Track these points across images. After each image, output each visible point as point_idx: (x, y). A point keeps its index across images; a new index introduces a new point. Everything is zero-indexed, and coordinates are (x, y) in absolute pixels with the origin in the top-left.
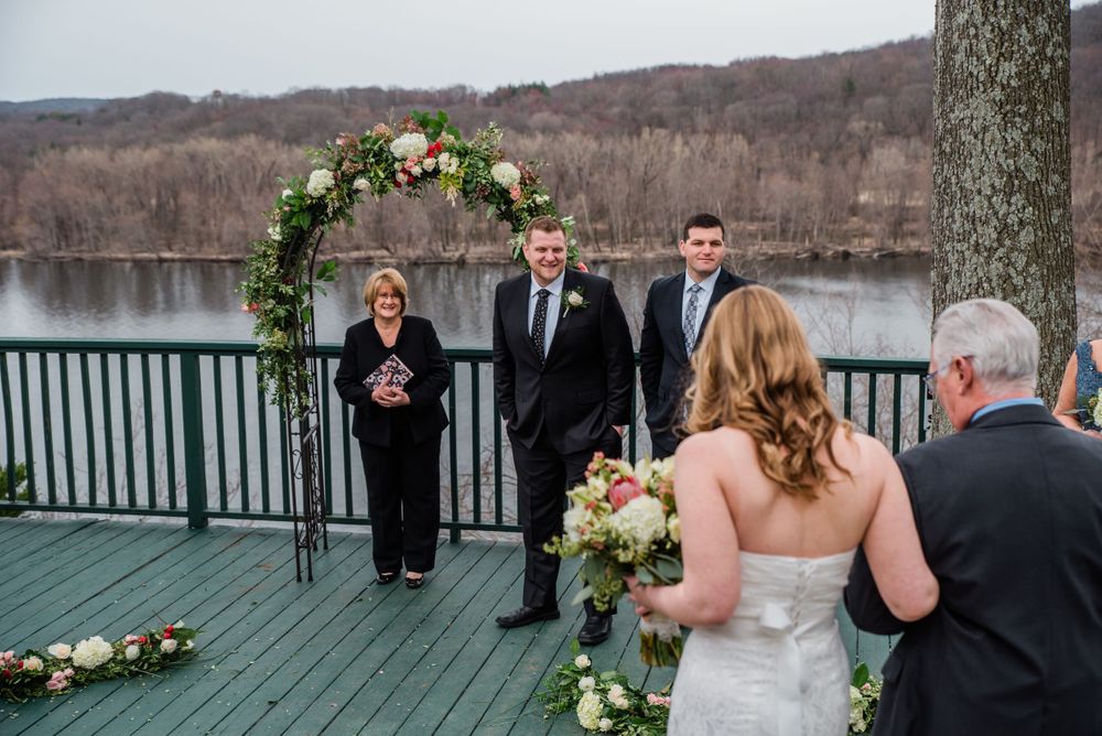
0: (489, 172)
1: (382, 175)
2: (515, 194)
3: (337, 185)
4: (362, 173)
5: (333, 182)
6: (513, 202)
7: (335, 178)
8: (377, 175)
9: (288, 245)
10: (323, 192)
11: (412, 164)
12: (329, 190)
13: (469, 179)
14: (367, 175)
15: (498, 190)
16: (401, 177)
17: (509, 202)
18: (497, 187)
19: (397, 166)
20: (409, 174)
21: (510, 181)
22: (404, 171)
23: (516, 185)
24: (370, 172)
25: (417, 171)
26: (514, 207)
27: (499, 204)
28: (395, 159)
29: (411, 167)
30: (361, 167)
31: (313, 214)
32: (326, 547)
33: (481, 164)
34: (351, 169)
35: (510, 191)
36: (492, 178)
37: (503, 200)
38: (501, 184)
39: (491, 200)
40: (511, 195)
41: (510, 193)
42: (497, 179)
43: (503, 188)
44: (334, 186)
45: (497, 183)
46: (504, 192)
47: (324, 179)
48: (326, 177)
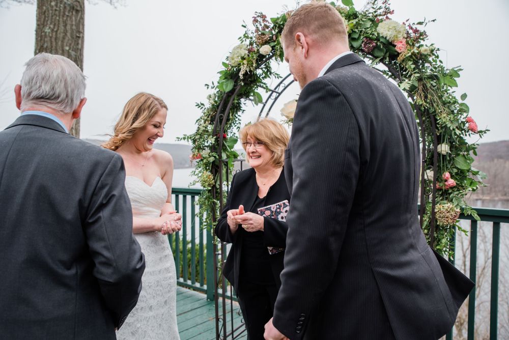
0: (376, 31)
2: (401, 47)
3: (249, 55)
4: (268, 42)
5: (247, 52)
6: (397, 54)
7: (249, 50)
9: (218, 106)
10: (239, 60)
12: (243, 58)
13: (356, 36)
14: (272, 44)
15: (382, 42)
17: (394, 56)
18: (381, 40)
21: (395, 33)
23: (401, 39)
24: (275, 41)
26: (400, 59)
27: (384, 57)
30: (267, 37)
31: (235, 83)
33: (369, 24)
34: (260, 39)
35: (395, 44)
36: (378, 34)
37: (388, 54)
38: (386, 38)
39: (377, 53)
40: (396, 48)
41: (395, 46)
42: (382, 33)
43: (388, 40)
44: (246, 56)
45: (383, 37)
46: (389, 45)
47: (239, 50)
48: (241, 48)
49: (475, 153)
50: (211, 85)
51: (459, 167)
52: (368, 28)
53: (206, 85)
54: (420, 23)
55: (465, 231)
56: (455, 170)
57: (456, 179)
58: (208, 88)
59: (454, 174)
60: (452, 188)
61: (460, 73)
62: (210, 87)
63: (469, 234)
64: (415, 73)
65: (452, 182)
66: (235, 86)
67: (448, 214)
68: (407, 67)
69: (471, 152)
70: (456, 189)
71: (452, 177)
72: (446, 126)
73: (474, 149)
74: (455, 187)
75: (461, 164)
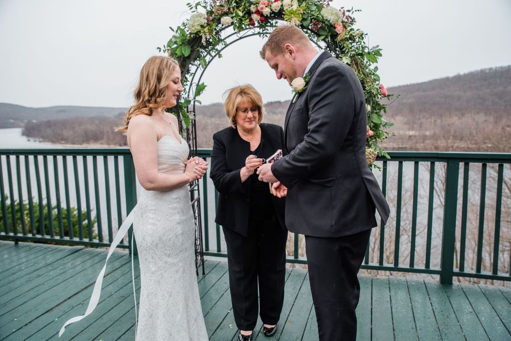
0: (320, 14)
1: (241, 14)
2: (339, 29)
3: (208, 24)
4: (226, 14)
5: (206, 21)
6: (337, 35)
7: (208, 19)
8: (237, 15)
10: (199, 28)
11: (264, 6)
12: (202, 26)
13: (305, 17)
14: (231, 15)
15: (326, 24)
16: (255, 17)
17: (334, 36)
19: (253, 8)
20: (261, 14)
21: (336, 18)
22: (258, 12)
23: (340, 21)
24: (232, 13)
25: (266, 11)
26: (339, 38)
27: (327, 37)
28: (251, 3)
29: (262, 8)
30: (226, 9)
31: (191, 48)
32: (204, 273)
33: (314, 8)
34: (219, 11)
35: (336, 26)
36: (322, 17)
37: (330, 34)
38: (329, 21)
39: (321, 33)
40: (336, 30)
41: (335, 28)
42: (326, 17)
43: (331, 24)
44: (206, 25)
45: (327, 20)
46: (332, 27)
47: (199, 18)
48: (201, 17)
49: (385, 111)
50: (163, 48)
51: (374, 121)
52: (313, 11)
53: (158, 48)
54: (349, 11)
55: (379, 168)
56: (372, 124)
57: (373, 130)
58: (160, 51)
59: (372, 127)
60: (370, 137)
61: (381, 52)
62: (162, 51)
63: (382, 169)
64: (352, 51)
65: (371, 133)
66: (192, 51)
67: (371, 156)
68: (345, 45)
69: (382, 110)
70: (373, 138)
71: (371, 129)
72: (371, 92)
73: (384, 108)
74: (372, 136)
75: (375, 119)
